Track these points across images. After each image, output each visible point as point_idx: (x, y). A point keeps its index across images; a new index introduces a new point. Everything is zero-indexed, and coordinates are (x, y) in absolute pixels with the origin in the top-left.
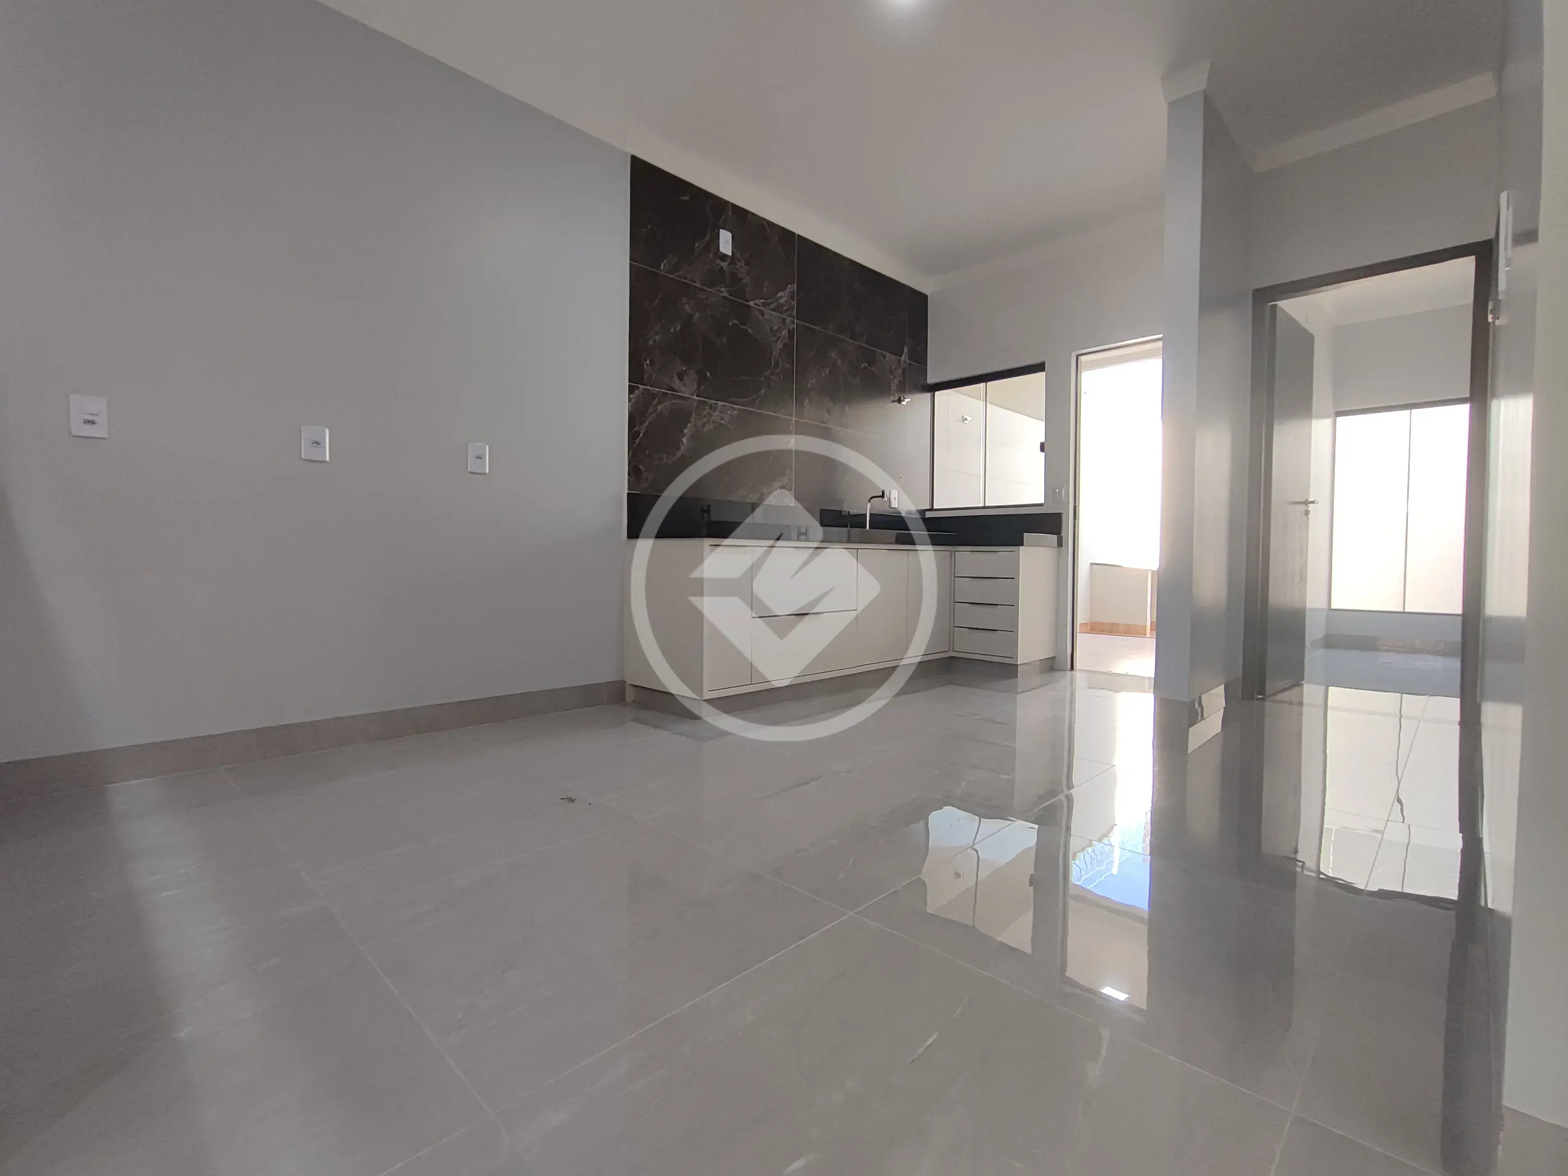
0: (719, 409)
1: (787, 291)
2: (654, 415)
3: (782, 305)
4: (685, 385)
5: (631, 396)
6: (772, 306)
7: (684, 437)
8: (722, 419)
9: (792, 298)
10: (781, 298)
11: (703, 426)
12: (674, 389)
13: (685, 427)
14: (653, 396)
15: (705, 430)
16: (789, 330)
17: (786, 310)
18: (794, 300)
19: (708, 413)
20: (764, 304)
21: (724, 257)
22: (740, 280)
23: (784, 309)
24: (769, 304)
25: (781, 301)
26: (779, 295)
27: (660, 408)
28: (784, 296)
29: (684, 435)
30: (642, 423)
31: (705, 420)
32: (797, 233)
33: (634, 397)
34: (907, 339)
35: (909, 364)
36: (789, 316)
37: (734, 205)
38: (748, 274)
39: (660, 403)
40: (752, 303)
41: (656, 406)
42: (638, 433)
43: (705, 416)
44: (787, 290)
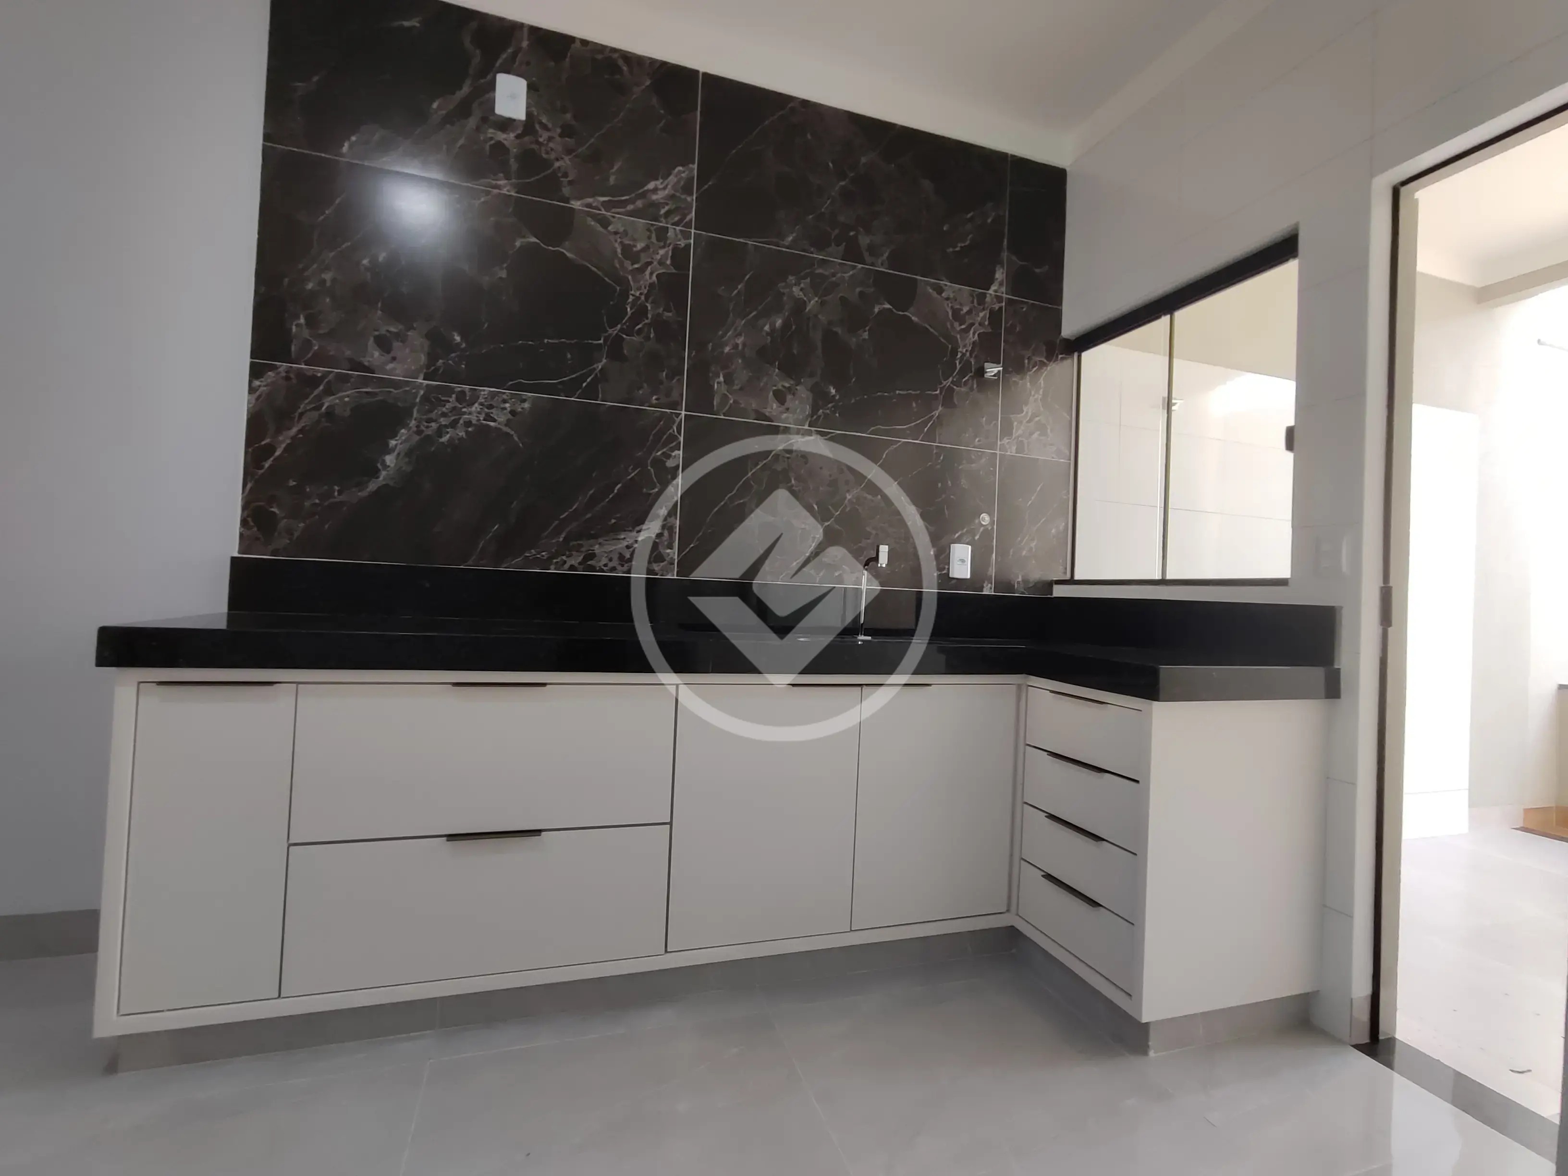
0: (481, 400)
1: (672, 179)
2: (315, 415)
3: (657, 205)
4: (394, 359)
5: (257, 383)
6: (630, 207)
7: (389, 453)
8: (489, 417)
9: (687, 190)
10: (655, 190)
11: (440, 432)
12: (364, 366)
13: (394, 436)
14: (313, 381)
15: (445, 439)
16: (674, 250)
17: (668, 214)
18: (691, 194)
19: (454, 408)
20: (607, 205)
21: (506, 124)
22: (548, 164)
23: (663, 211)
24: (624, 204)
25: (654, 197)
26: (651, 185)
27: (327, 402)
28: (665, 188)
29: (389, 451)
30: (279, 431)
31: (443, 421)
32: (702, 69)
33: (263, 384)
34: (1005, 255)
35: (1010, 302)
36: (676, 224)
37: (536, 32)
38: (569, 151)
39: (329, 392)
40: (576, 205)
41: (319, 398)
42: (270, 450)
43: (444, 415)
44: (671, 177)
